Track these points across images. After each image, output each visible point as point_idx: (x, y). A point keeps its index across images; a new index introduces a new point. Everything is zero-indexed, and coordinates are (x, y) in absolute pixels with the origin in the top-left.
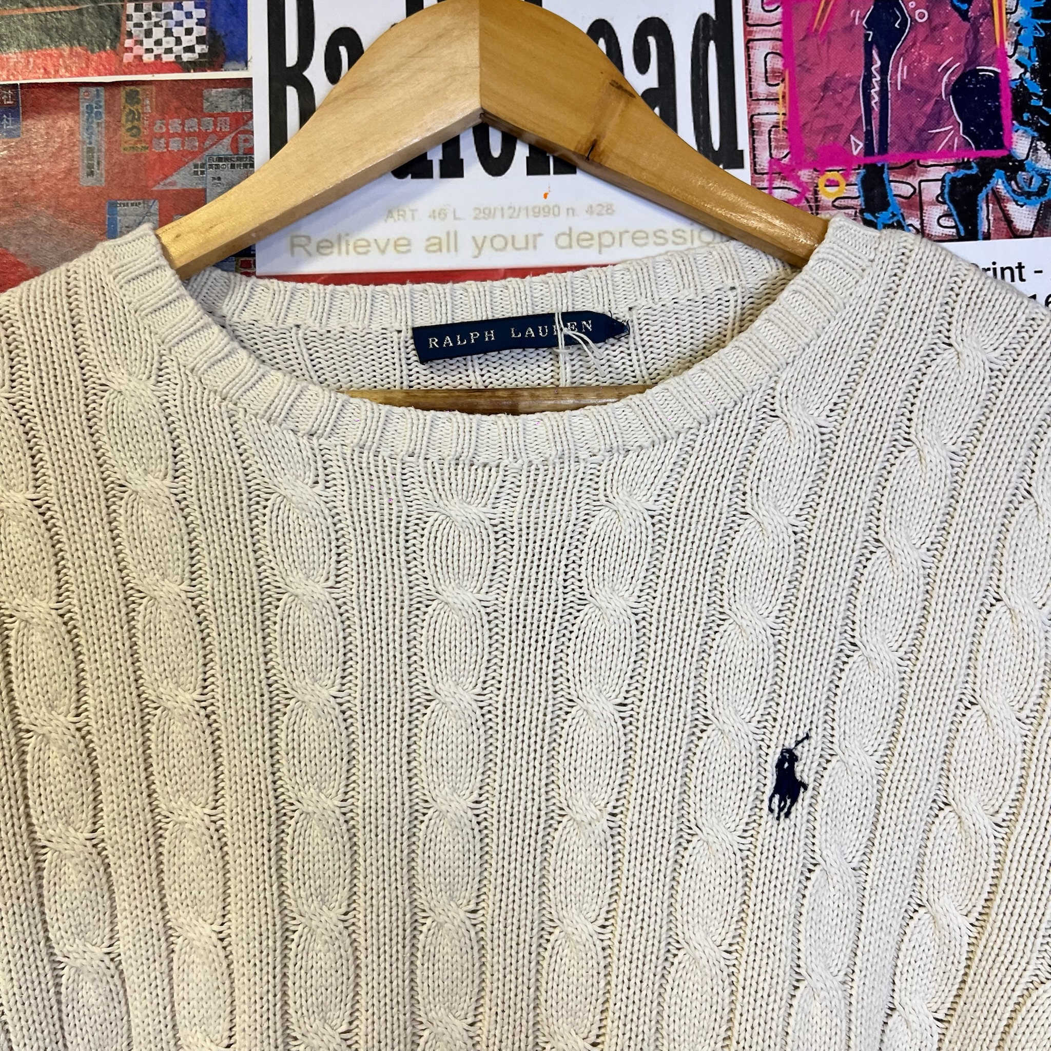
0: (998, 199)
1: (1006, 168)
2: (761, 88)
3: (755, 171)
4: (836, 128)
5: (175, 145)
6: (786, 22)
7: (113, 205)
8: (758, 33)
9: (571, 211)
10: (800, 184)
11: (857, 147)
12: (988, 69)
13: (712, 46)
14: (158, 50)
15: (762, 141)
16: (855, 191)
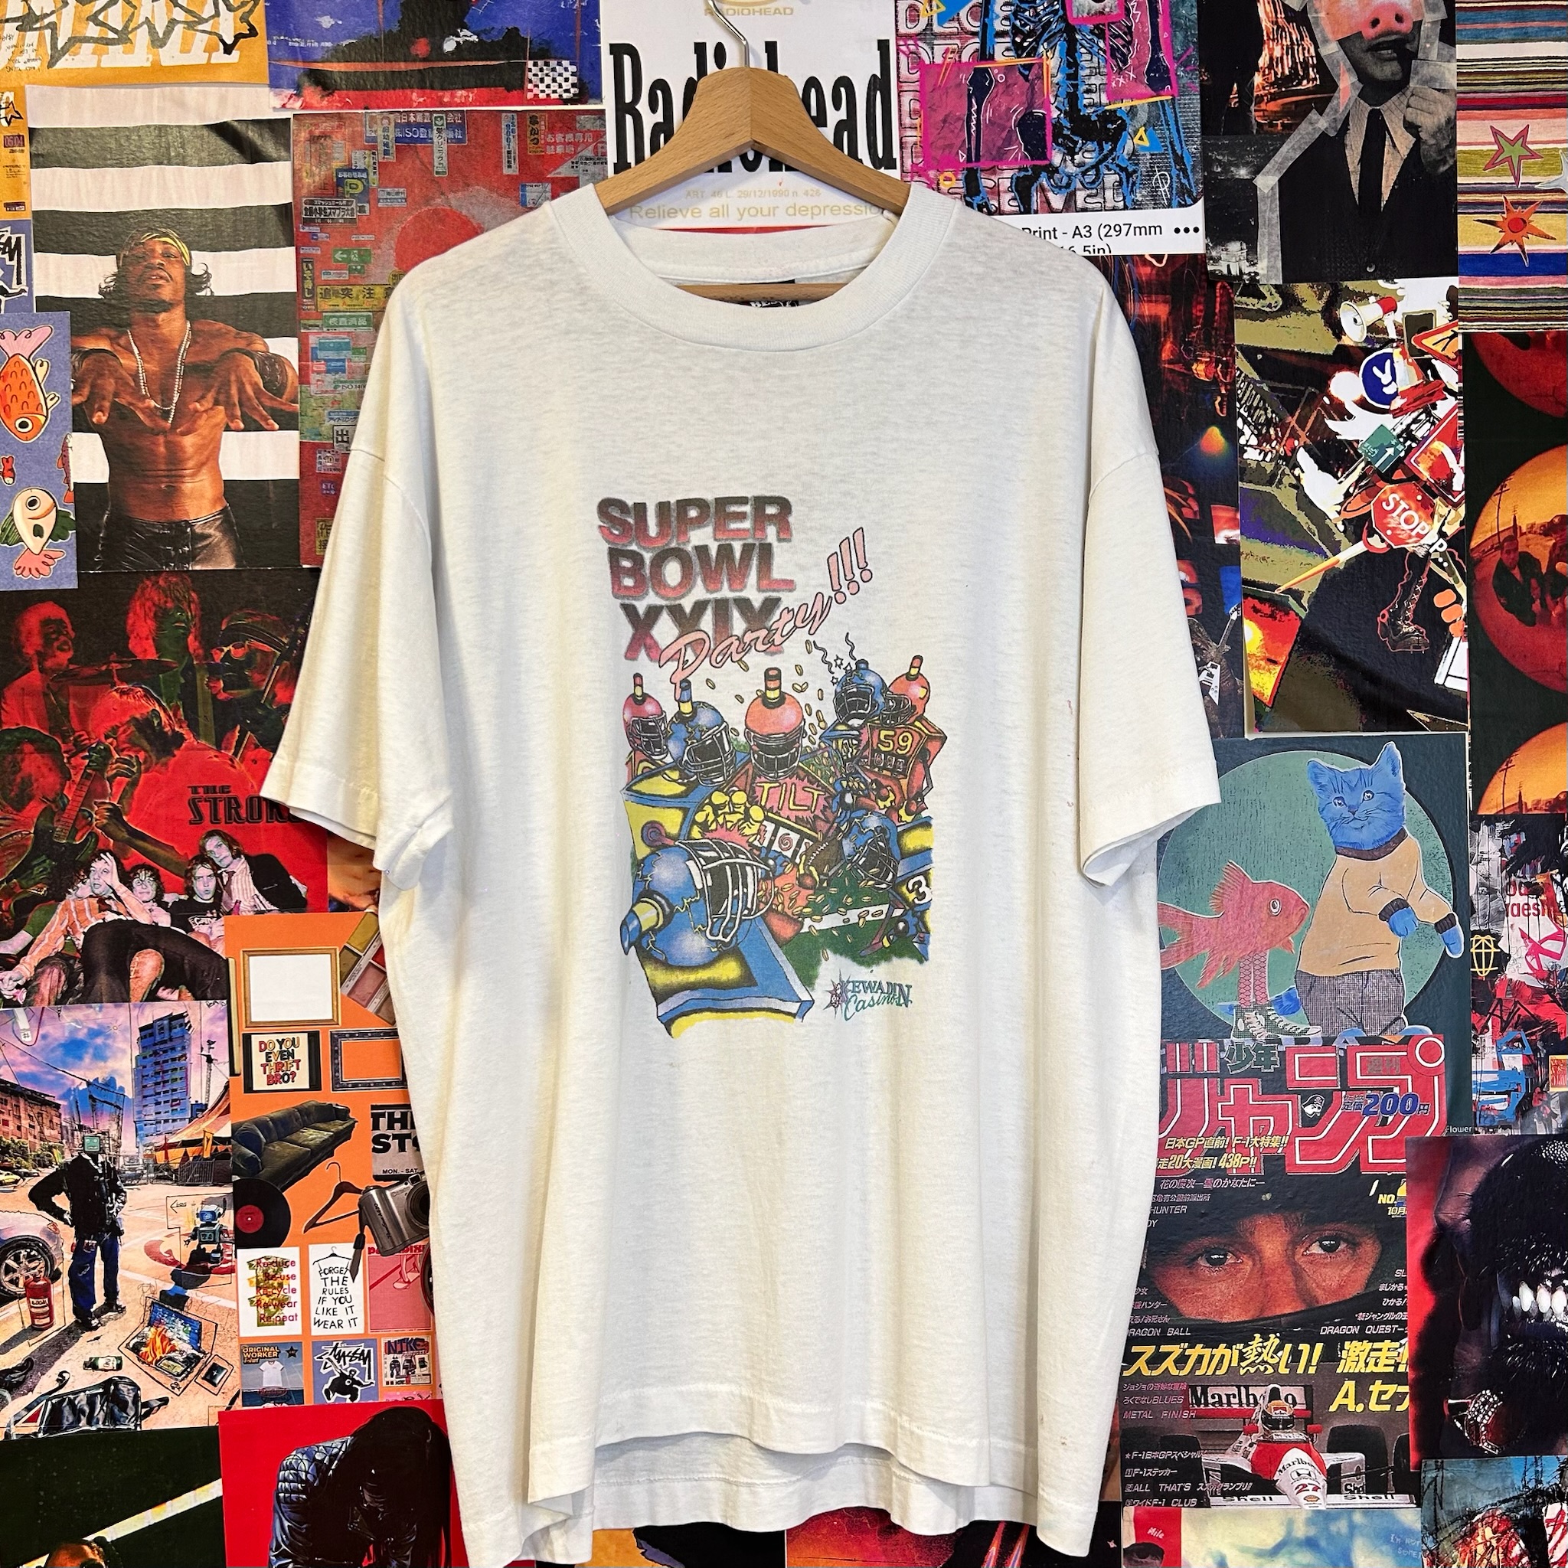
0: (1043, 190)
1: (1048, 172)
2: (907, 121)
3: (903, 171)
4: (951, 146)
5: (560, 150)
6: (921, 80)
7: (524, 186)
8: (905, 87)
9: (795, 193)
10: (928, 178)
11: (962, 157)
12: (1039, 112)
13: (878, 94)
14: (548, 91)
15: (907, 153)
16: (961, 184)
